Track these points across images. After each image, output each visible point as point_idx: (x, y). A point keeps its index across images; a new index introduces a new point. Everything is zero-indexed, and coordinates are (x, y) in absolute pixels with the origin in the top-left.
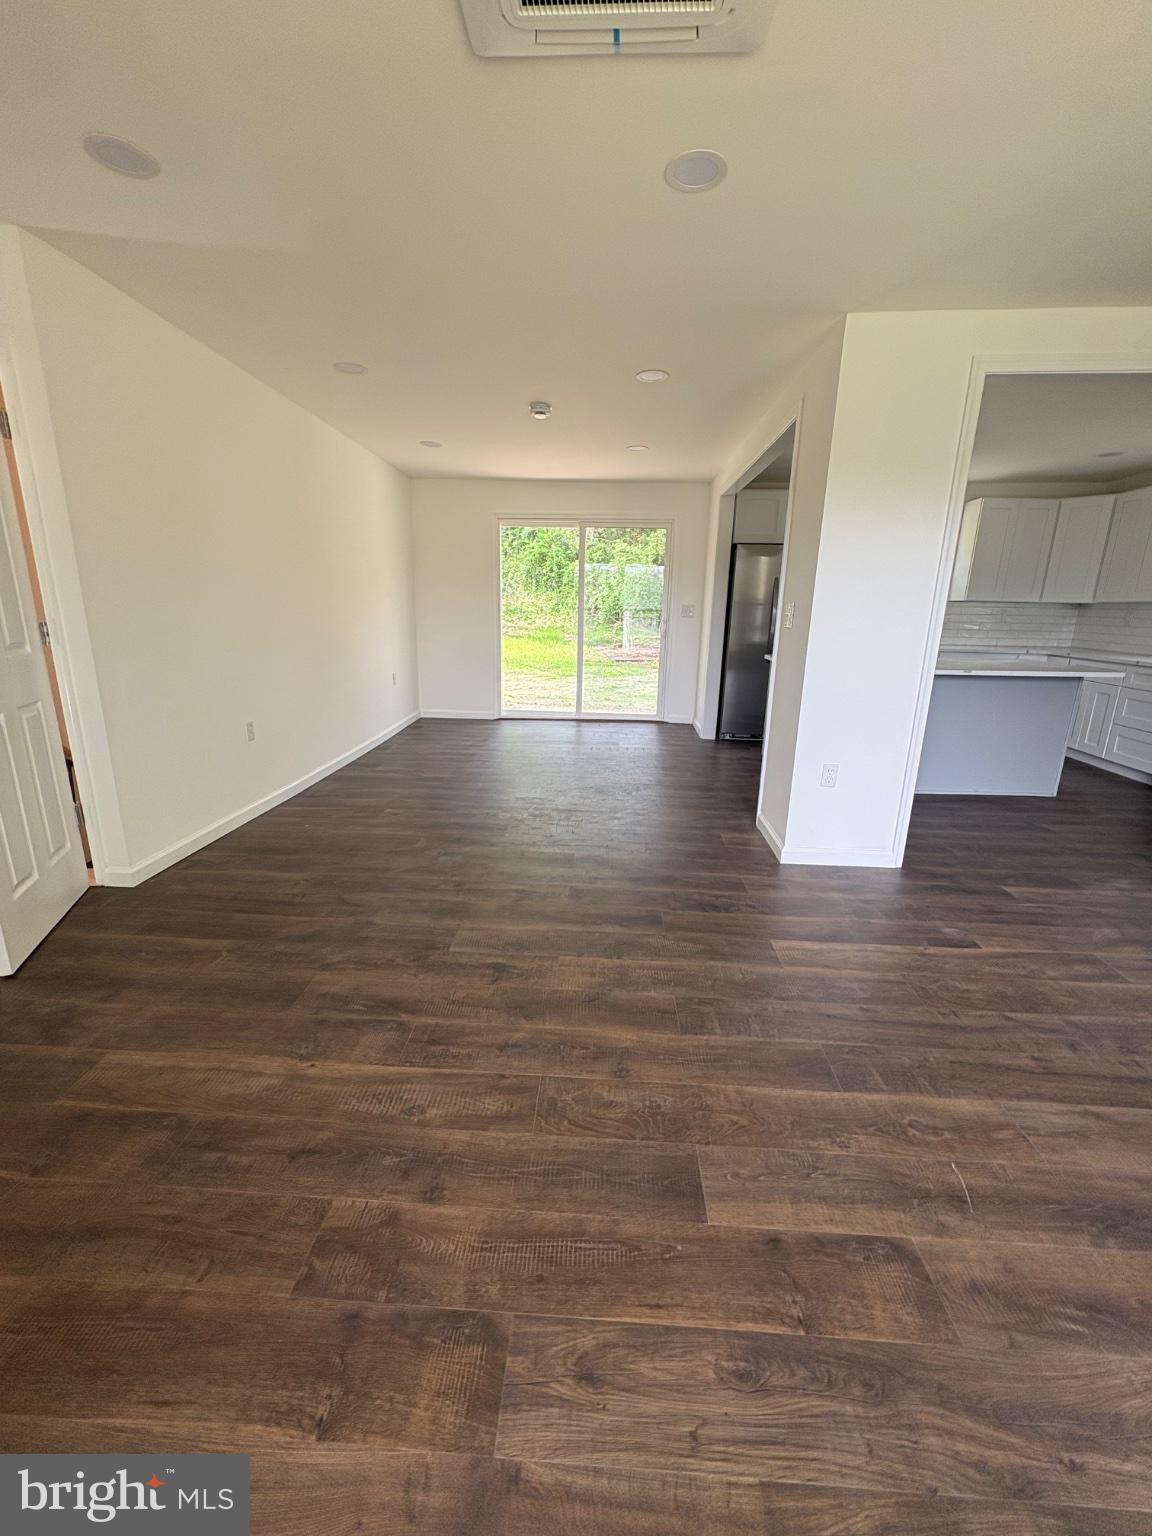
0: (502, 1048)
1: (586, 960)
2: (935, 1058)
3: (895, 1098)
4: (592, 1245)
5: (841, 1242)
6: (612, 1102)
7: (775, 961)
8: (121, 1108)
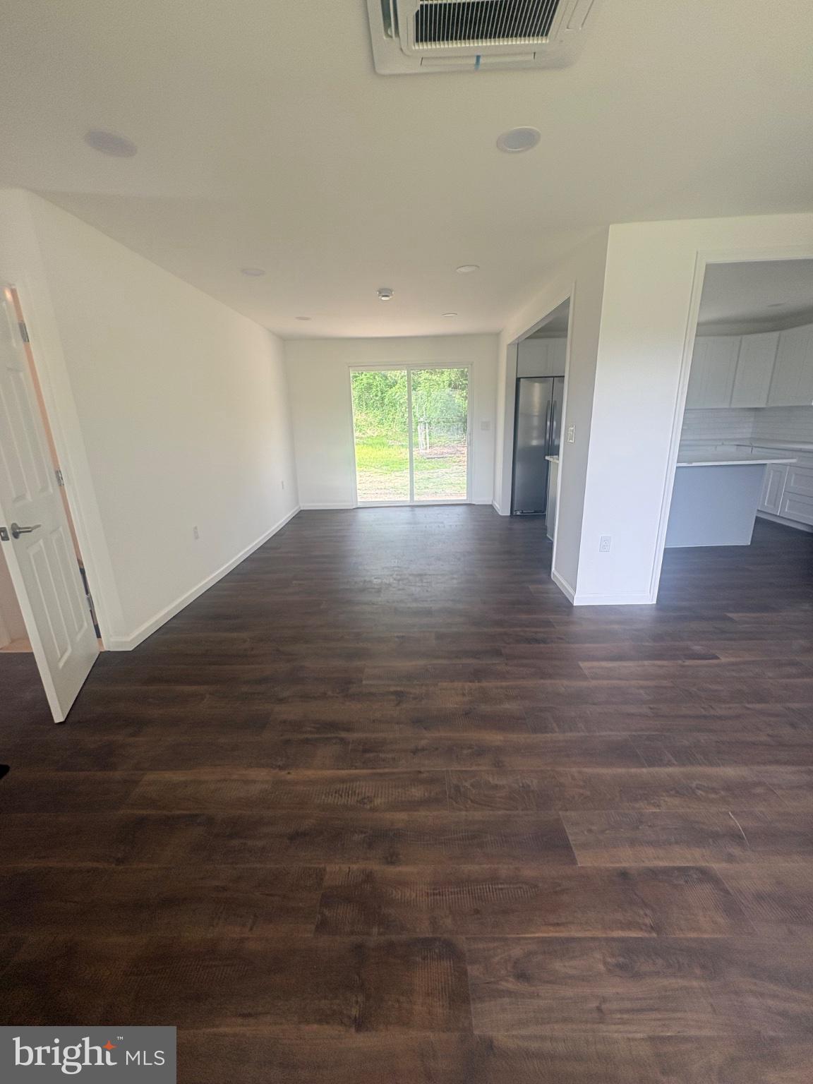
0: (415, 752)
1: (458, 684)
2: (704, 740)
3: (682, 769)
4: (506, 886)
5: (667, 872)
6: (497, 785)
7: (585, 678)
8: (165, 812)
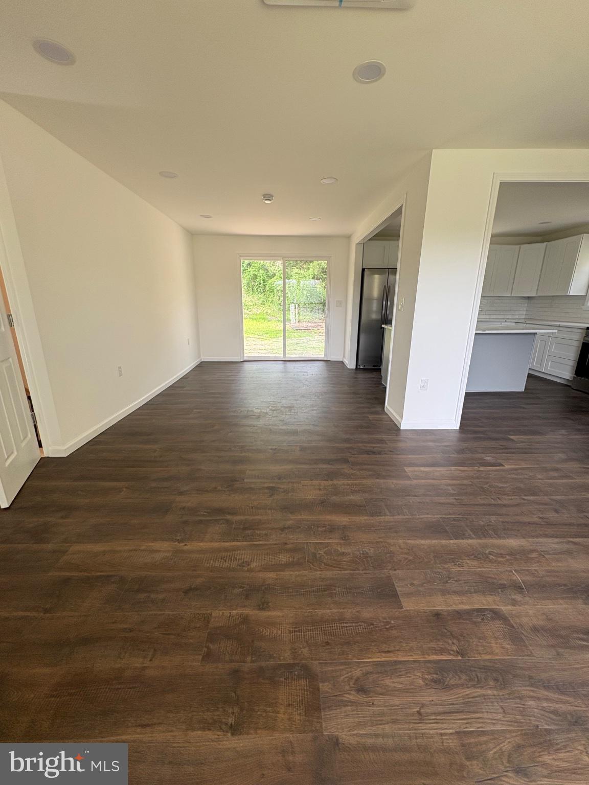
0: (283, 529)
1: (315, 482)
2: (495, 521)
3: (480, 541)
4: (349, 625)
5: (469, 612)
6: (344, 553)
7: (409, 478)
8: (86, 574)
